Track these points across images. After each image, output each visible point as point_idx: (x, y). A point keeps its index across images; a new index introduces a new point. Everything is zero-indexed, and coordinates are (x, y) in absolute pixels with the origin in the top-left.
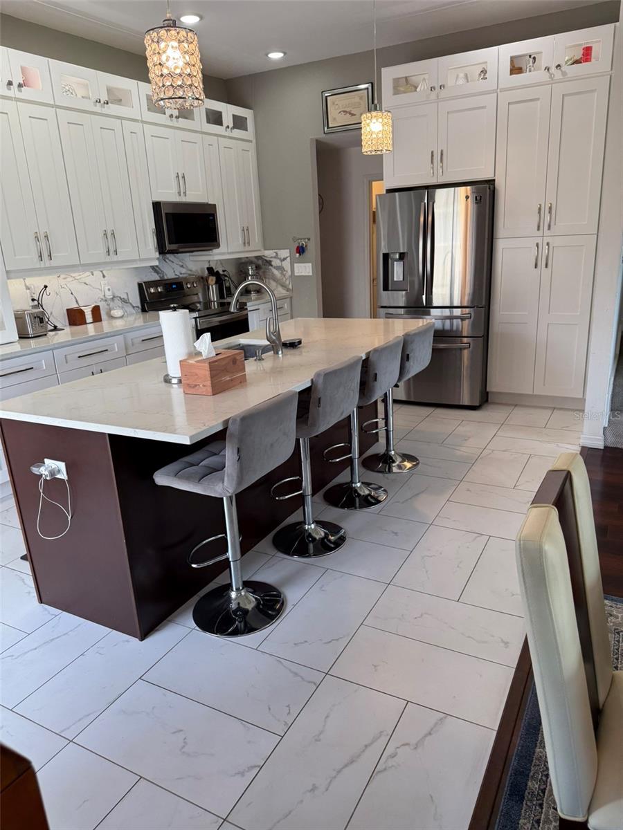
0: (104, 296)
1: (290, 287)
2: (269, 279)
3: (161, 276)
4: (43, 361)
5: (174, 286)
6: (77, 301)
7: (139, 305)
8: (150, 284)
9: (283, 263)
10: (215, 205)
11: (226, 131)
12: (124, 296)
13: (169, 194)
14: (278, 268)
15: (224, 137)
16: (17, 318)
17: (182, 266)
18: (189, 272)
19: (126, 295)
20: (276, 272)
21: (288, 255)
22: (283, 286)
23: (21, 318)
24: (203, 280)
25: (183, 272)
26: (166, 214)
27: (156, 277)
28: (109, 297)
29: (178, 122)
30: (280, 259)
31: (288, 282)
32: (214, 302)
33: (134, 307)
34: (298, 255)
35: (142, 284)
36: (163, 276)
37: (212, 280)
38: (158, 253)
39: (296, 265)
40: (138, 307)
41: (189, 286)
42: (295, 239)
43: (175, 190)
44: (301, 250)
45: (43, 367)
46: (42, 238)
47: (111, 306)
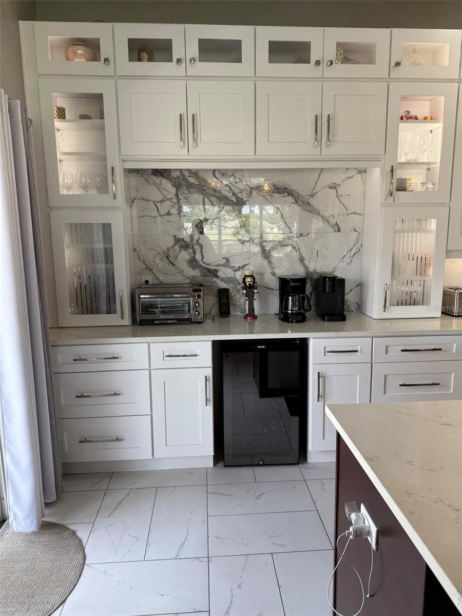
4: (455, 345)
16: (445, 294)
23: (451, 296)
45: (453, 350)
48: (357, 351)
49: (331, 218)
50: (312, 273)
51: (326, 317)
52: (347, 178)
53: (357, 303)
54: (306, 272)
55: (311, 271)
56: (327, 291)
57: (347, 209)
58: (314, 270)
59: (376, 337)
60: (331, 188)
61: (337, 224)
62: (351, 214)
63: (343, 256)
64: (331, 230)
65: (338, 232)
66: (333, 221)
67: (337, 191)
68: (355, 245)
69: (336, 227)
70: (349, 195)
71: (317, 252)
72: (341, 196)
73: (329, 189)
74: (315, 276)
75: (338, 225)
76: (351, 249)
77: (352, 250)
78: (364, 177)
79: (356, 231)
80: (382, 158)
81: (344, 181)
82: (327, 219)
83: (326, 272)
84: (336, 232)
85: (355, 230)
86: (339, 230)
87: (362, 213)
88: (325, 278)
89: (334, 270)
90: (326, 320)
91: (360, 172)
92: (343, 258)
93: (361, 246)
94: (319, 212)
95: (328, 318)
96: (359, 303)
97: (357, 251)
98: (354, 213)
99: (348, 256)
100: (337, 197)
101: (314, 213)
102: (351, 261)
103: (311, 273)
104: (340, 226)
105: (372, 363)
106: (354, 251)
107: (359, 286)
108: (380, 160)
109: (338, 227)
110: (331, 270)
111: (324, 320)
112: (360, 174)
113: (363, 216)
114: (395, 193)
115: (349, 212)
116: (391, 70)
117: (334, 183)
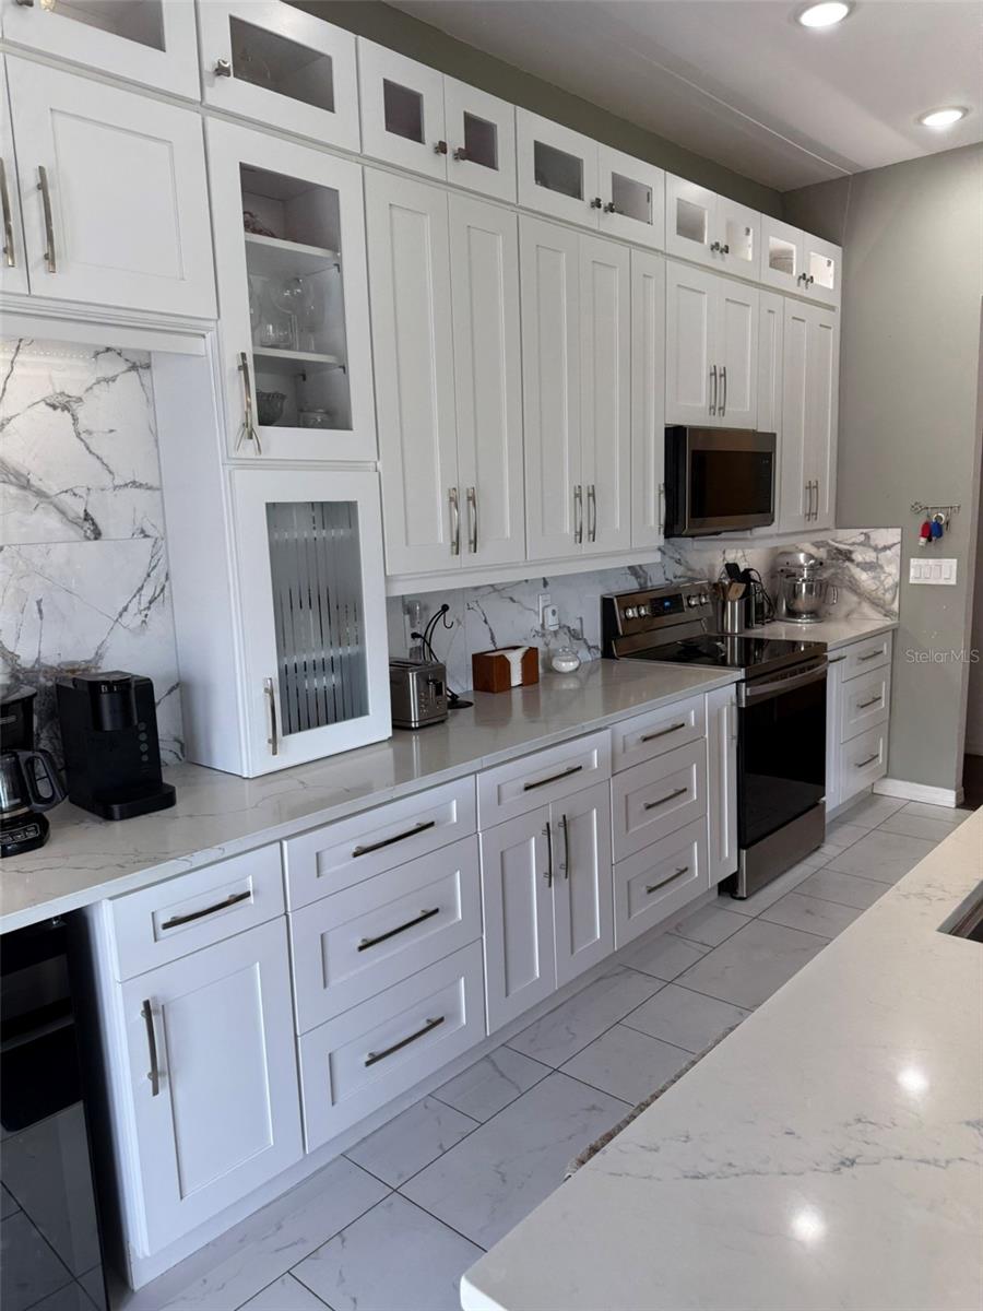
0: (543, 626)
1: (895, 606)
2: (841, 587)
3: (642, 581)
5: (667, 604)
6: (493, 638)
7: (599, 643)
8: (627, 599)
9: (882, 555)
10: (774, 435)
11: (799, 285)
12: (575, 625)
13: (694, 412)
14: (868, 567)
15: (793, 296)
17: (678, 562)
18: (689, 573)
19: (578, 622)
20: (864, 577)
21: (898, 539)
22: (876, 603)
24: (718, 591)
25: (679, 574)
26: (694, 453)
27: (632, 585)
28: (552, 629)
29: (723, 259)
30: (876, 549)
31: (888, 596)
32: (732, 635)
33: (589, 648)
34: (923, 540)
35: (612, 600)
36: (646, 583)
37: (737, 591)
38: (662, 536)
39: (914, 562)
40: (596, 647)
41: (693, 603)
42: (917, 509)
43: (704, 403)
44: (933, 531)
46: (463, 501)
47: (551, 646)
48: (247, 895)
49: (67, 498)
50: (32, 671)
51: (116, 808)
52: (98, 382)
53: (176, 740)
54: (9, 670)
55: (29, 666)
56: (108, 726)
57: (111, 472)
58: (38, 660)
59: (288, 838)
60: (54, 407)
61: (87, 517)
62: (126, 485)
63: (120, 609)
64: (73, 533)
65: (96, 539)
66: (77, 507)
67: (75, 419)
68: (149, 575)
69: (87, 525)
70: (111, 431)
71: (39, 603)
72: (89, 432)
73: (50, 409)
74: (42, 680)
75: (92, 520)
76: (141, 589)
77: (143, 592)
78: (146, 381)
79: (146, 536)
80: (209, 330)
81: (91, 388)
82: (56, 500)
83: (73, 663)
84: (88, 539)
85: (143, 531)
86: (97, 535)
87: (156, 484)
88: (94, 686)
89: (99, 656)
90: (117, 815)
91: (134, 367)
92: (121, 615)
93: (167, 578)
94: (28, 481)
95: (121, 809)
96: (181, 738)
97: (157, 591)
98: (134, 483)
99: (133, 608)
100: (78, 435)
101: (11, 483)
102: (144, 622)
103: (26, 671)
104: (97, 520)
105: (286, 914)
106: (148, 593)
107: (177, 692)
108: (204, 336)
109: (94, 524)
110: (89, 656)
111: (108, 816)
112: (133, 373)
113: (158, 493)
114: (259, 430)
115: (118, 481)
116: (205, 83)
117: (62, 393)
